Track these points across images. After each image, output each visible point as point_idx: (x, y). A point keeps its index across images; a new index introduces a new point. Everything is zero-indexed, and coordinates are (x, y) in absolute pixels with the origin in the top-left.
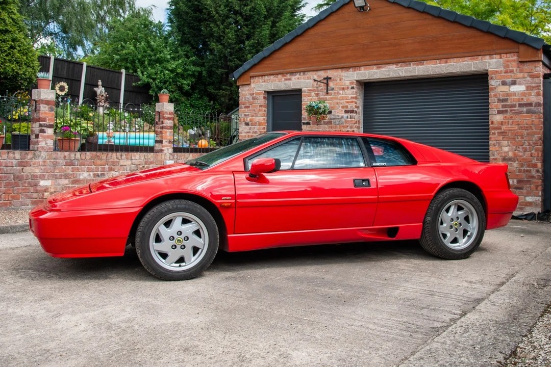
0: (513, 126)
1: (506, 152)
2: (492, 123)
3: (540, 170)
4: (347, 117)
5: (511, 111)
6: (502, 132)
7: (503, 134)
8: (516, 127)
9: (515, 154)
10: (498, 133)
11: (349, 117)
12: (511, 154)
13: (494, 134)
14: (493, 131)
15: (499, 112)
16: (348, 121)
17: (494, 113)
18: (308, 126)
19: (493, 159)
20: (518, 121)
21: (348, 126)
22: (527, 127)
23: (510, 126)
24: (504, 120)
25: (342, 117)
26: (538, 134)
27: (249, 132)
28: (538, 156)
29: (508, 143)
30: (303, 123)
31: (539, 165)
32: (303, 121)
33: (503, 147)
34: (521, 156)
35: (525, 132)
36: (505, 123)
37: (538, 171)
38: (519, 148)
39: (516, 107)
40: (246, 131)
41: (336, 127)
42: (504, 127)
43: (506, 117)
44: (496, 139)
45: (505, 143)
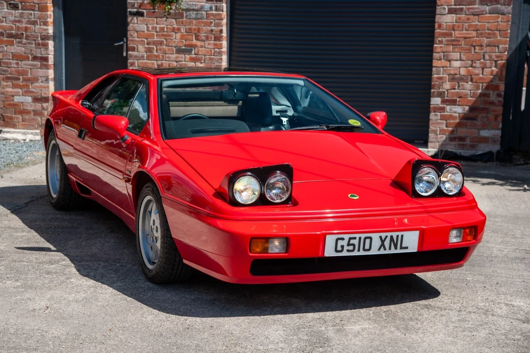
0: (470, 32)
1: (455, 68)
2: (440, 26)
3: (503, 93)
4: (211, 8)
5: (468, 9)
6: (453, 41)
7: (455, 43)
8: (474, 33)
9: (468, 71)
10: (448, 41)
11: (214, 8)
12: (463, 72)
13: (441, 42)
14: (440, 39)
15: (451, 11)
16: (213, 15)
17: (443, 12)
18: (140, 18)
19: (437, 78)
20: (477, 25)
21: (211, 23)
22: (489, 34)
23: (464, 31)
24: (456, 22)
25: (202, 8)
26: (505, 43)
27: (19, 22)
28: (502, 75)
29: (460, 55)
30: (130, 12)
31: (502, 87)
32: (129, 10)
33: (452, 62)
34: (478, 75)
35: (485, 41)
36: (459, 27)
37: (499, 95)
38: (475, 63)
39: (475, 5)
40: (12, 18)
41: (191, 23)
42: (456, 34)
43: (460, 18)
44: (444, 50)
45: (456, 55)
